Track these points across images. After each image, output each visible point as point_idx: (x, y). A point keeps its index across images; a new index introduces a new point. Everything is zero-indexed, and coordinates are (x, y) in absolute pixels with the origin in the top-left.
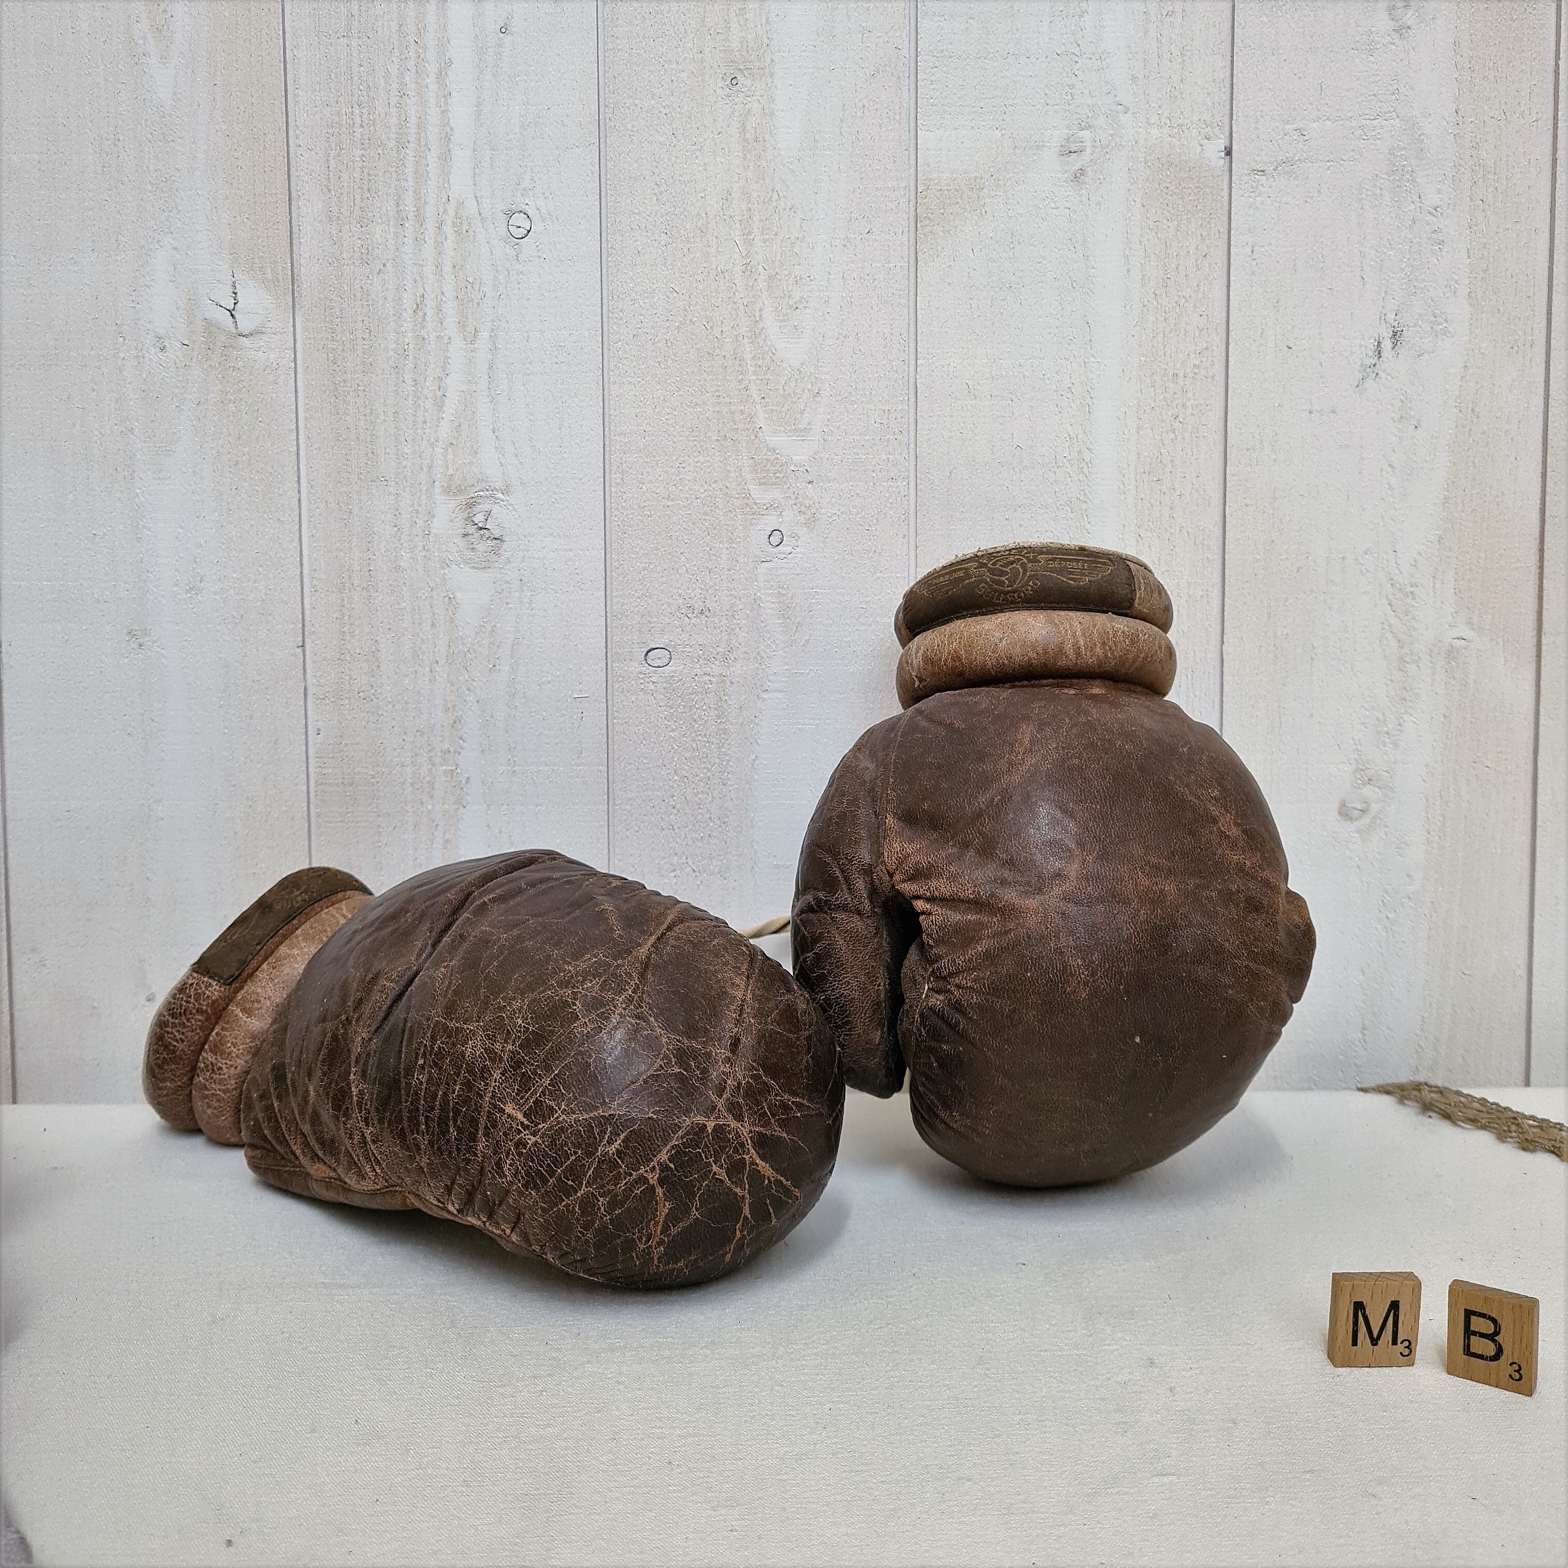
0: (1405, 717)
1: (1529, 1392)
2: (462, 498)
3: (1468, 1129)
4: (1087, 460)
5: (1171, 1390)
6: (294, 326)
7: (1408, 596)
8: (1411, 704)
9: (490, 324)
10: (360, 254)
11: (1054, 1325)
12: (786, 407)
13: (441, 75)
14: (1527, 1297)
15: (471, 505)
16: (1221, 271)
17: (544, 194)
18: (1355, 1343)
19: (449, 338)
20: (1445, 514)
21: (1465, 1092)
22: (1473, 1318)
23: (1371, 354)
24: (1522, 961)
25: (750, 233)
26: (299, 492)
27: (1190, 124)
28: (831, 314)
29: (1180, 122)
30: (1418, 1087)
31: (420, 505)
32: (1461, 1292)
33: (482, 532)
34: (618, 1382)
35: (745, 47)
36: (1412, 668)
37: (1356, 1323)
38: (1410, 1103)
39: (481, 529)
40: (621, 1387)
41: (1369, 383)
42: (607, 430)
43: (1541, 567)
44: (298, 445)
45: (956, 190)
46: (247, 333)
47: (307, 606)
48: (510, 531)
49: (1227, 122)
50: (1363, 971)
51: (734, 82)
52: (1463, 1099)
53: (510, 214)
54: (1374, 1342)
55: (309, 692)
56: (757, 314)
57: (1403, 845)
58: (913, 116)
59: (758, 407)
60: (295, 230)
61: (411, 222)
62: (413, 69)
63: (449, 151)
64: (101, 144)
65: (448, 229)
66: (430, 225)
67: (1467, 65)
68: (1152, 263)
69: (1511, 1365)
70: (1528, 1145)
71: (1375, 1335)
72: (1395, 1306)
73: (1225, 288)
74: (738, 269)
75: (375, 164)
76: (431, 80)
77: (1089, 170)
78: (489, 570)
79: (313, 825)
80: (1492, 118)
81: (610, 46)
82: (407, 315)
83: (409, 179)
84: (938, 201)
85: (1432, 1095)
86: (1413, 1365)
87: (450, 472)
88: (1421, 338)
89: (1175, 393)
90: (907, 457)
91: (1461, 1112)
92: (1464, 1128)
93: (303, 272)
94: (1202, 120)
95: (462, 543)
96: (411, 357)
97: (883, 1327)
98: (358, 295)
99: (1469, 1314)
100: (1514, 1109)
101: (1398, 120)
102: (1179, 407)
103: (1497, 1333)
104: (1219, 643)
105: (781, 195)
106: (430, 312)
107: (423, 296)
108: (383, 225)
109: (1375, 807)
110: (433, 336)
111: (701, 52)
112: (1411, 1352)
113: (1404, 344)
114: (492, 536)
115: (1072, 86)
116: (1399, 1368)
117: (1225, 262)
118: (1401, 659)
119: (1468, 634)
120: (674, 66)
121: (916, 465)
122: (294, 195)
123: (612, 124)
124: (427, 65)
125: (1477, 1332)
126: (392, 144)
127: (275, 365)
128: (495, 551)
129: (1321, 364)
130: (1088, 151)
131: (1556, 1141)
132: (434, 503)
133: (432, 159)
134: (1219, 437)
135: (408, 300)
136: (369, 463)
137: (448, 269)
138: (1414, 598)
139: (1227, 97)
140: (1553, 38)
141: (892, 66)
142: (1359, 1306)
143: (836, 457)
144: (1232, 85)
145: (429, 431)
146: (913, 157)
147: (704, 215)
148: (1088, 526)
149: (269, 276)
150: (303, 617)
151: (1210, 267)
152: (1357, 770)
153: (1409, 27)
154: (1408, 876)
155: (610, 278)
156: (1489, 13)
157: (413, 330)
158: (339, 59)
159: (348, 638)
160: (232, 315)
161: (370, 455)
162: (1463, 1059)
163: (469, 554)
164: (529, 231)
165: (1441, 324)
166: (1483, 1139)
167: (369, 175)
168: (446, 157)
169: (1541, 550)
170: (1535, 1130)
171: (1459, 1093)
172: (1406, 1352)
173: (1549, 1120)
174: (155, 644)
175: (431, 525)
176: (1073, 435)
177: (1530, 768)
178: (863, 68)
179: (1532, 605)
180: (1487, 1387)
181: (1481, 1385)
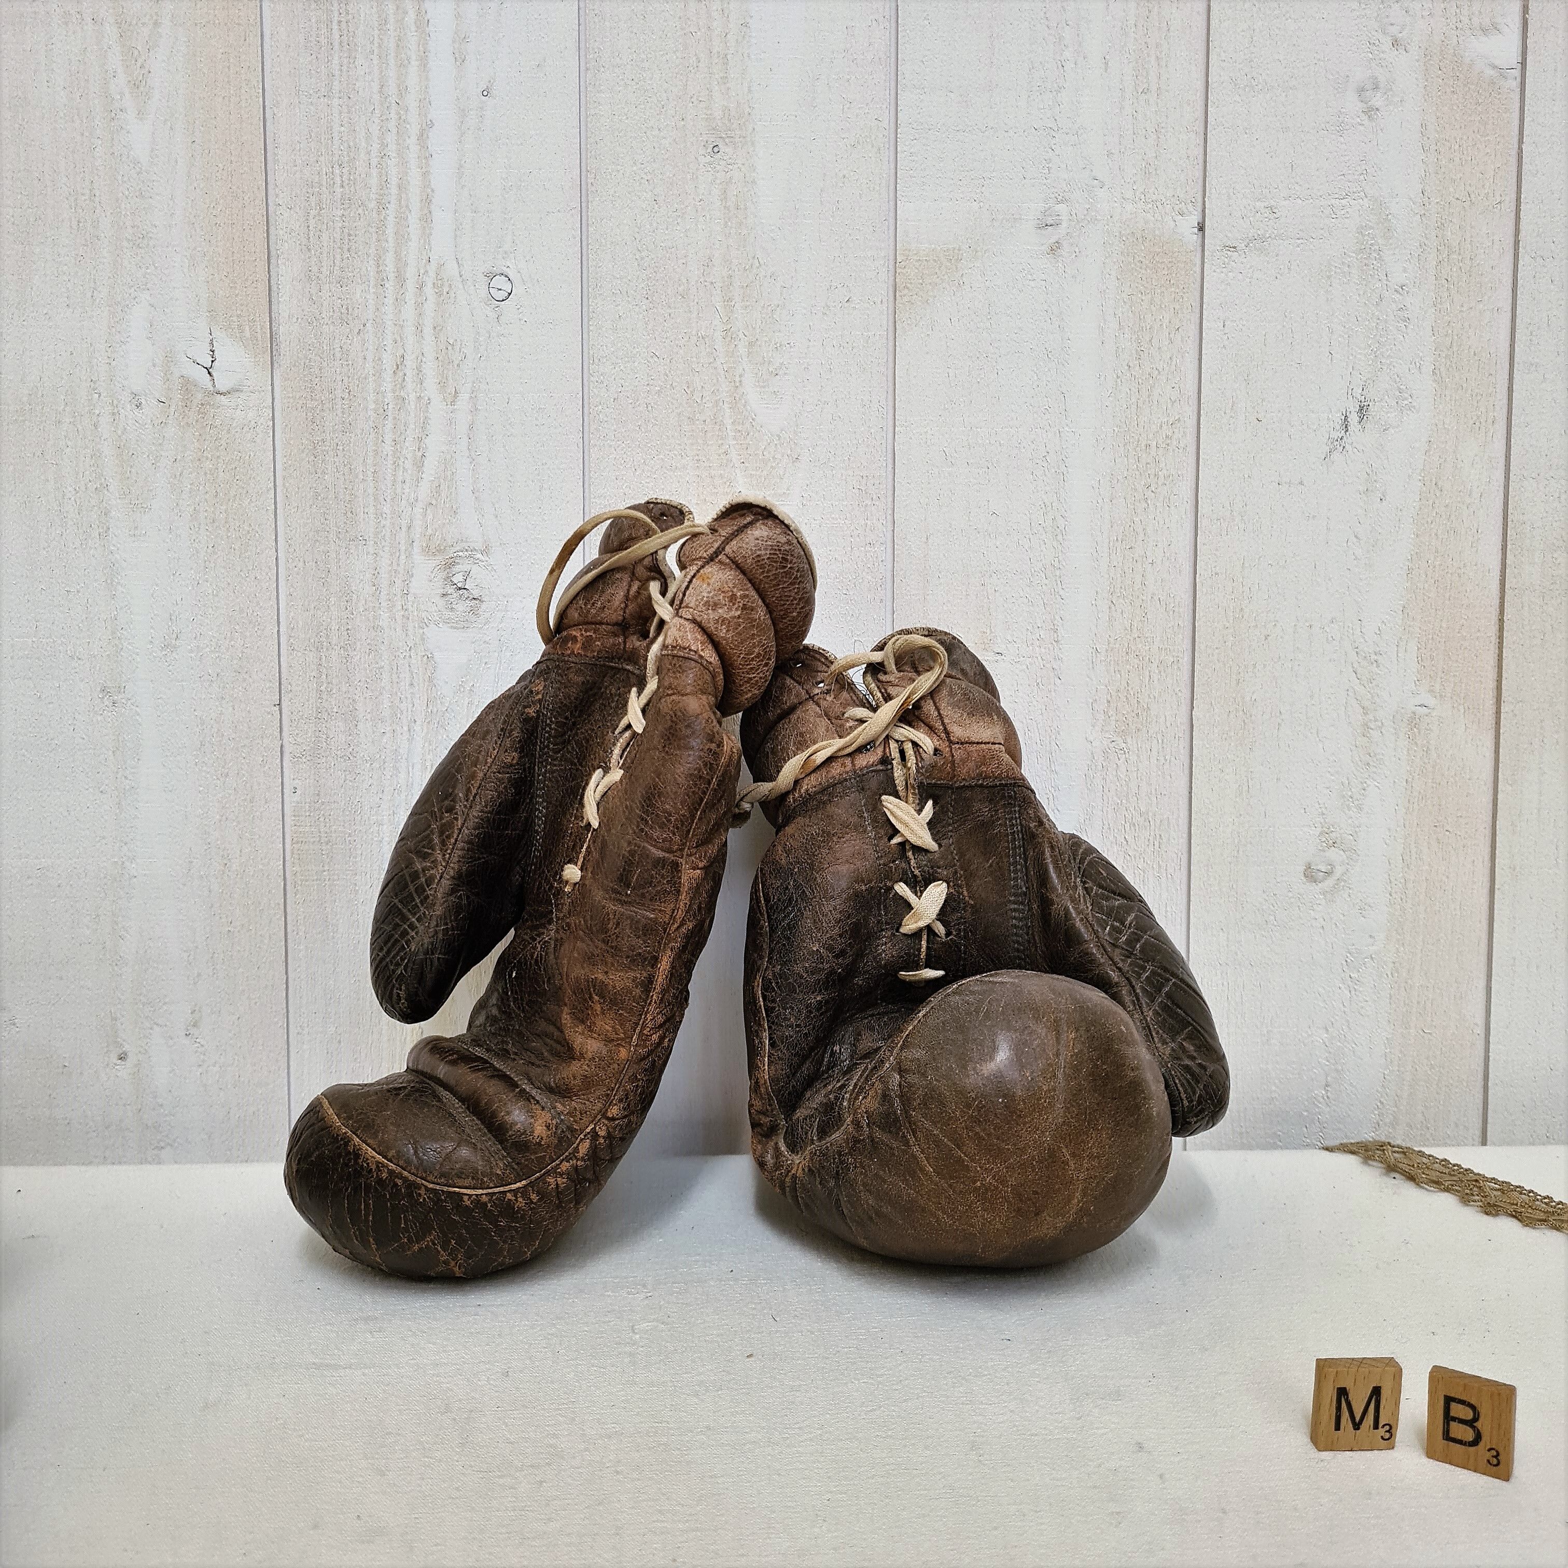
0: (1368, 782)
1: (1506, 1477)
2: (440, 558)
3: (1431, 1191)
4: (1062, 528)
5: (1161, 1476)
6: (272, 384)
7: (1372, 663)
8: (1375, 770)
9: (470, 385)
10: (339, 314)
11: (1042, 1407)
12: (765, 473)
13: (422, 137)
14: (1505, 1384)
15: (450, 564)
16: (1192, 346)
17: (525, 257)
18: (1338, 1428)
19: (429, 399)
20: (1408, 584)
21: (1427, 1151)
22: (1453, 1405)
23: (1338, 427)
24: (1480, 1020)
25: (730, 300)
26: (277, 551)
27: (1164, 200)
28: (810, 381)
29: (1154, 198)
30: (1382, 1146)
31: (398, 565)
32: (1440, 1380)
33: (461, 592)
34: (618, 1473)
35: (727, 115)
36: (1375, 734)
37: (1339, 1408)
38: (1375, 1163)
39: (460, 589)
40: (620, 1477)
41: (1336, 456)
42: (586, 491)
43: (1501, 638)
44: (275, 503)
45: (935, 260)
46: (225, 391)
47: (283, 664)
48: (490, 592)
49: (1200, 200)
50: (1327, 1030)
51: (716, 150)
52: (1425, 1160)
53: (491, 276)
54: (1357, 1426)
55: (287, 750)
56: (737, 379)
57: (1366, 907)
58: (892, 187)
59: (737, 471)
60: (274, 288)
61: (391, 283)
62: (394, 130)
63: (430, 212)
64: (76, 199)
65: (429, 290)
66: (411, 286)
67: (1433, 147)
68: (1126, 336)
69: (1489, 1450)
70: (1491, 1209)
71: (1358, 1419)
72: (1377, 1391)
73: (1197, 362)
74: (719, 335)
75: (355, 224)
76: (412, 141)
77: (1065, 244)
78: (468, 630)
79: (288, 883)
80: (1457, 199)
81: (593, 112)
82: (388, 376)
83: (390, 239)
84: (917, 271)
85: (1396, 1155)
86: (1393, 1448)
87: (430, 531)
88: (1387, 413)
89: (1147, 463)
90: (884, 523)
91: (1424, 1174)
92: (1426, 1189)
93: (282, 330)
94: (1176, 196)
95: (441, 602)
96: (390, 418)
97: (875, 1410)
98: (338, 355)
99: (1448, 1400)
100: (1476, 1171)
101: (1365, 200)
102: (1152, 477)
103: (1476, 1419)
104: (1189, 708)
105: (762, 262)
106: (409, 373)
107: (403, 357)
108: (363, 285)
109: (1339, 871)
110: (412, 396)
111: (683, 119)
112: (1391, 1435)
113: (1370, 417)
114: (471, 597)
115: (1049, 161)
116: (1380, 1452)
117: (1197, 336)
118: (1366, 726)
119: (1431, 702)
120: (656, 132)
121: (893, 531)
122: (273, 253)
123: (593, 189)
124: (408, 126)
125: (1457, 1418)
126: (372, 205)
127: (253, 422)
128: (473, 611)
129: (1290, 436)
130: (1064, 225)
131: (1517, 1205)
132: (412, 563)
133: (413, 220)
134: (1190, 507)
135: (388, 361)
136: (348, 522)
137: (428, 331)
138: (1378, 666)
139: (1199, 174)
140: (1516, 122)
141: (873, 138)
142: (1342, 1392)
143: (815, 522)
144: (1205, 162)
145: (408, 490)
146: (892, 228)
147: (684, 281)
148: (1062, 592)
149: (247, 334)
150: (280, 676)
151: (1182, 341)
152: (1321, 834)
153: (1377, 109)
154: (1371, 936)
155: (591, 343)
156: (1455, 96)
157: (394, 391)
158: (320, 119)
159: (325, 697)
160: (209, 373)
161: (349, 514)
162: (1423, 1115)
163: (448, 614)
164: (510, 294)
165: (1406, 399)
166: (1446, 1202)
167: (349, 235)
168: (427, 219)
169: (1501, 621)
170: (1495, 1193)
171: (1421, 1154)
172: (1387, 1435)
173: (1509, 1183)
174: (129, 702)
175: (410, 585)
176: (1048, 504)
177: (1488, 832)
178: (844, 138)
179: (1492, 675)
180: (1466, 1471)
181: (1460, 1469)
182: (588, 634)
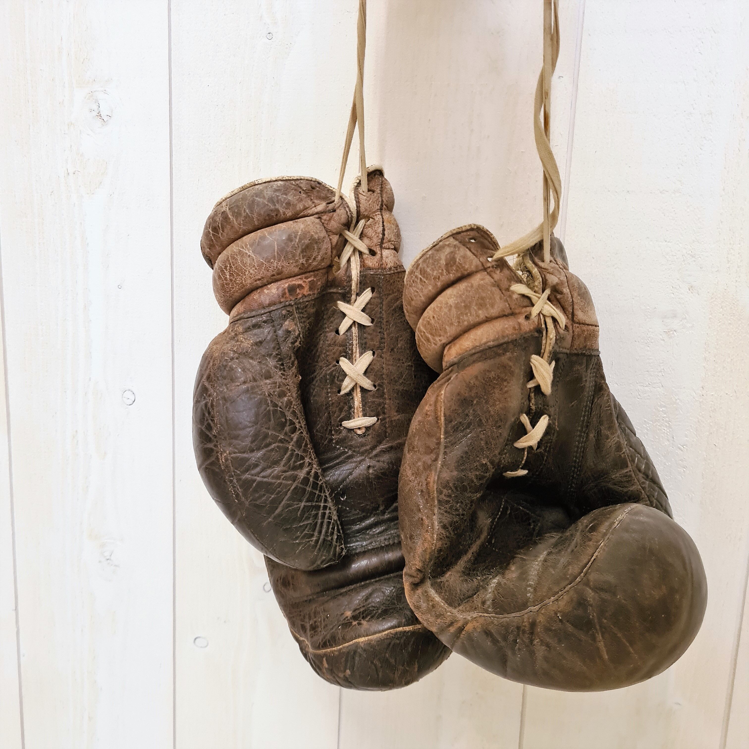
9: (113, 450)
13: (86, 310)
53: (123, 391)
63: (91, 353)
65: (90, 396)
76: (80, 312)
124: (78, 303)
133: (81, 357)
137: (90, 418)
164: (134, 402)
168: (88, 356)
182: (309, 279)
